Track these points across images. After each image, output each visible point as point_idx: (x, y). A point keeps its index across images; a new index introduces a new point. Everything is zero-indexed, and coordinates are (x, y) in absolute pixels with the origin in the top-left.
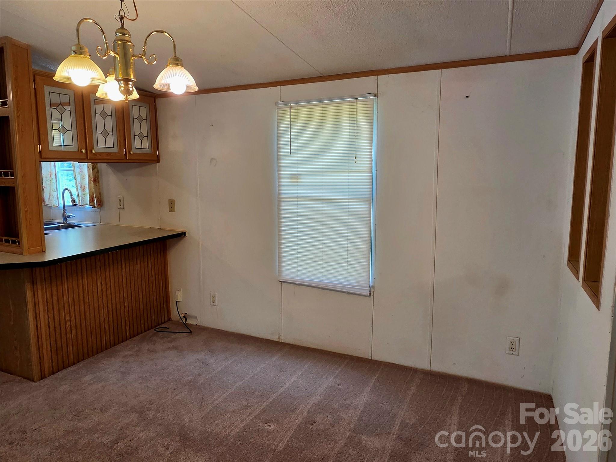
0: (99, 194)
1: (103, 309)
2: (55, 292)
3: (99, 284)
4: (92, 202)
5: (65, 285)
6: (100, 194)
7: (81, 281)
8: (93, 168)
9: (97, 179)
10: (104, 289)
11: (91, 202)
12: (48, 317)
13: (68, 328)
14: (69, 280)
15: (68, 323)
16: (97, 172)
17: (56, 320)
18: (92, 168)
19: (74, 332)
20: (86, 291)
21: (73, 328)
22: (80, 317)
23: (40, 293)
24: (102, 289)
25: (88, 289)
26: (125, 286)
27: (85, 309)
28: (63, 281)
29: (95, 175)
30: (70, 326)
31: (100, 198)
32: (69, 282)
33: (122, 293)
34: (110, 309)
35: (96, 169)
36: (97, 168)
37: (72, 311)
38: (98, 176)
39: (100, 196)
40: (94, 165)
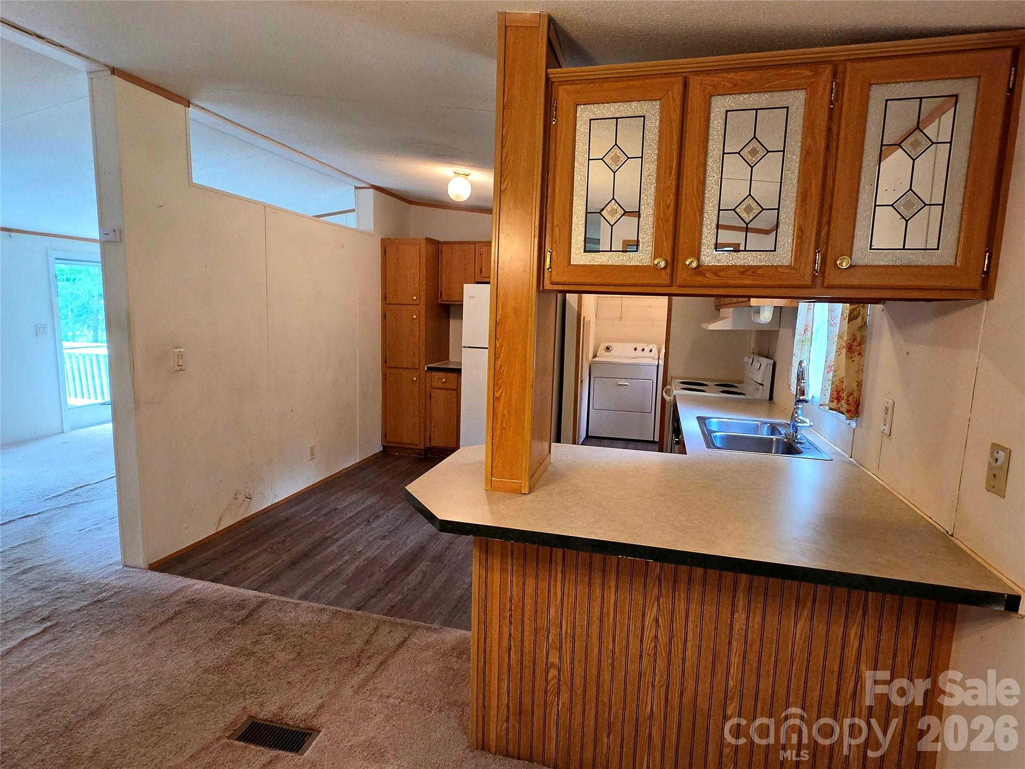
0: (855, 384)
1: (653, 686)
2: (529, 590)
3: (649, 619)
4: (836, 401)
5: (556, 582)
6: (860, 384)
7: (598, 592)
8: (852, 317)
9: (855, 344)
10: (663, 639)
11: (832, 402)
12: (510, 634)
13: (552, 683)
14: (568, 576)
15: (553, 672)
16: (861, 328)
17: (526, 650)
18: (850, 316)
19: (565, 697)
20: (609, 619)
21: (563, 688)
22: (585, 672)
23: (497, 577)
24: (656, 637)
25: (615, 620)
26: (735, 660)
27: (599, 661)
28: (553, 574)
29: (854, 335)
30: (556, 680)
31: (855, 394)
32: (567, 582)
33: (720, 676)
34: (675, 699)
35: (860, 317)
36: (863, 318)
37: (566, 652)
38: (863, 337)
39: (860, 391)
40: (854, 309)
